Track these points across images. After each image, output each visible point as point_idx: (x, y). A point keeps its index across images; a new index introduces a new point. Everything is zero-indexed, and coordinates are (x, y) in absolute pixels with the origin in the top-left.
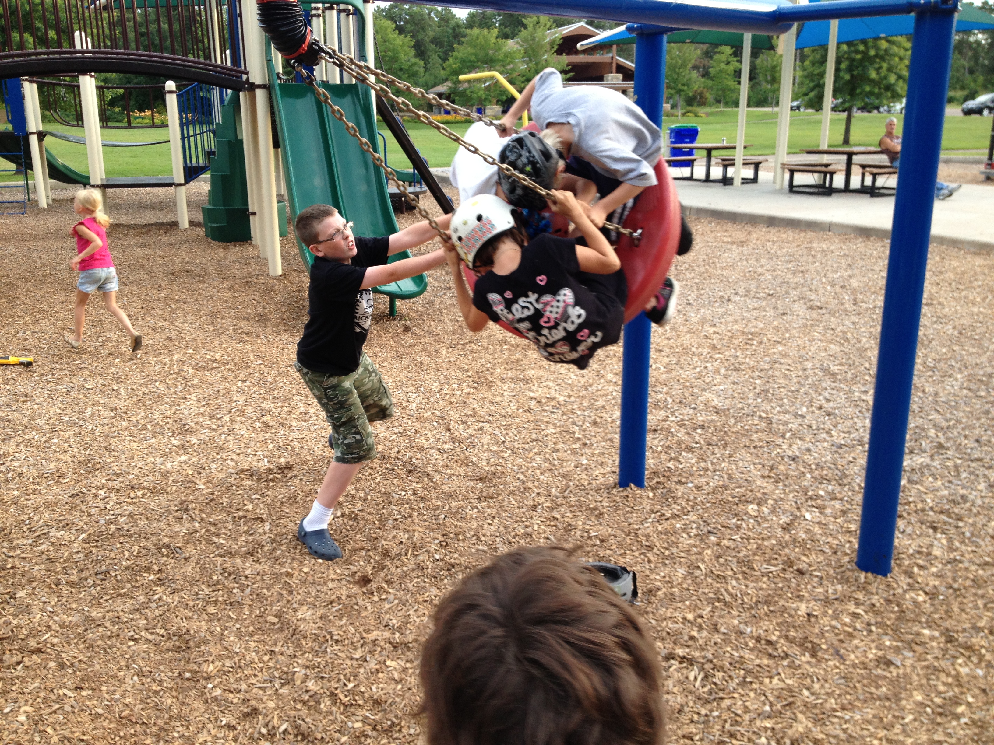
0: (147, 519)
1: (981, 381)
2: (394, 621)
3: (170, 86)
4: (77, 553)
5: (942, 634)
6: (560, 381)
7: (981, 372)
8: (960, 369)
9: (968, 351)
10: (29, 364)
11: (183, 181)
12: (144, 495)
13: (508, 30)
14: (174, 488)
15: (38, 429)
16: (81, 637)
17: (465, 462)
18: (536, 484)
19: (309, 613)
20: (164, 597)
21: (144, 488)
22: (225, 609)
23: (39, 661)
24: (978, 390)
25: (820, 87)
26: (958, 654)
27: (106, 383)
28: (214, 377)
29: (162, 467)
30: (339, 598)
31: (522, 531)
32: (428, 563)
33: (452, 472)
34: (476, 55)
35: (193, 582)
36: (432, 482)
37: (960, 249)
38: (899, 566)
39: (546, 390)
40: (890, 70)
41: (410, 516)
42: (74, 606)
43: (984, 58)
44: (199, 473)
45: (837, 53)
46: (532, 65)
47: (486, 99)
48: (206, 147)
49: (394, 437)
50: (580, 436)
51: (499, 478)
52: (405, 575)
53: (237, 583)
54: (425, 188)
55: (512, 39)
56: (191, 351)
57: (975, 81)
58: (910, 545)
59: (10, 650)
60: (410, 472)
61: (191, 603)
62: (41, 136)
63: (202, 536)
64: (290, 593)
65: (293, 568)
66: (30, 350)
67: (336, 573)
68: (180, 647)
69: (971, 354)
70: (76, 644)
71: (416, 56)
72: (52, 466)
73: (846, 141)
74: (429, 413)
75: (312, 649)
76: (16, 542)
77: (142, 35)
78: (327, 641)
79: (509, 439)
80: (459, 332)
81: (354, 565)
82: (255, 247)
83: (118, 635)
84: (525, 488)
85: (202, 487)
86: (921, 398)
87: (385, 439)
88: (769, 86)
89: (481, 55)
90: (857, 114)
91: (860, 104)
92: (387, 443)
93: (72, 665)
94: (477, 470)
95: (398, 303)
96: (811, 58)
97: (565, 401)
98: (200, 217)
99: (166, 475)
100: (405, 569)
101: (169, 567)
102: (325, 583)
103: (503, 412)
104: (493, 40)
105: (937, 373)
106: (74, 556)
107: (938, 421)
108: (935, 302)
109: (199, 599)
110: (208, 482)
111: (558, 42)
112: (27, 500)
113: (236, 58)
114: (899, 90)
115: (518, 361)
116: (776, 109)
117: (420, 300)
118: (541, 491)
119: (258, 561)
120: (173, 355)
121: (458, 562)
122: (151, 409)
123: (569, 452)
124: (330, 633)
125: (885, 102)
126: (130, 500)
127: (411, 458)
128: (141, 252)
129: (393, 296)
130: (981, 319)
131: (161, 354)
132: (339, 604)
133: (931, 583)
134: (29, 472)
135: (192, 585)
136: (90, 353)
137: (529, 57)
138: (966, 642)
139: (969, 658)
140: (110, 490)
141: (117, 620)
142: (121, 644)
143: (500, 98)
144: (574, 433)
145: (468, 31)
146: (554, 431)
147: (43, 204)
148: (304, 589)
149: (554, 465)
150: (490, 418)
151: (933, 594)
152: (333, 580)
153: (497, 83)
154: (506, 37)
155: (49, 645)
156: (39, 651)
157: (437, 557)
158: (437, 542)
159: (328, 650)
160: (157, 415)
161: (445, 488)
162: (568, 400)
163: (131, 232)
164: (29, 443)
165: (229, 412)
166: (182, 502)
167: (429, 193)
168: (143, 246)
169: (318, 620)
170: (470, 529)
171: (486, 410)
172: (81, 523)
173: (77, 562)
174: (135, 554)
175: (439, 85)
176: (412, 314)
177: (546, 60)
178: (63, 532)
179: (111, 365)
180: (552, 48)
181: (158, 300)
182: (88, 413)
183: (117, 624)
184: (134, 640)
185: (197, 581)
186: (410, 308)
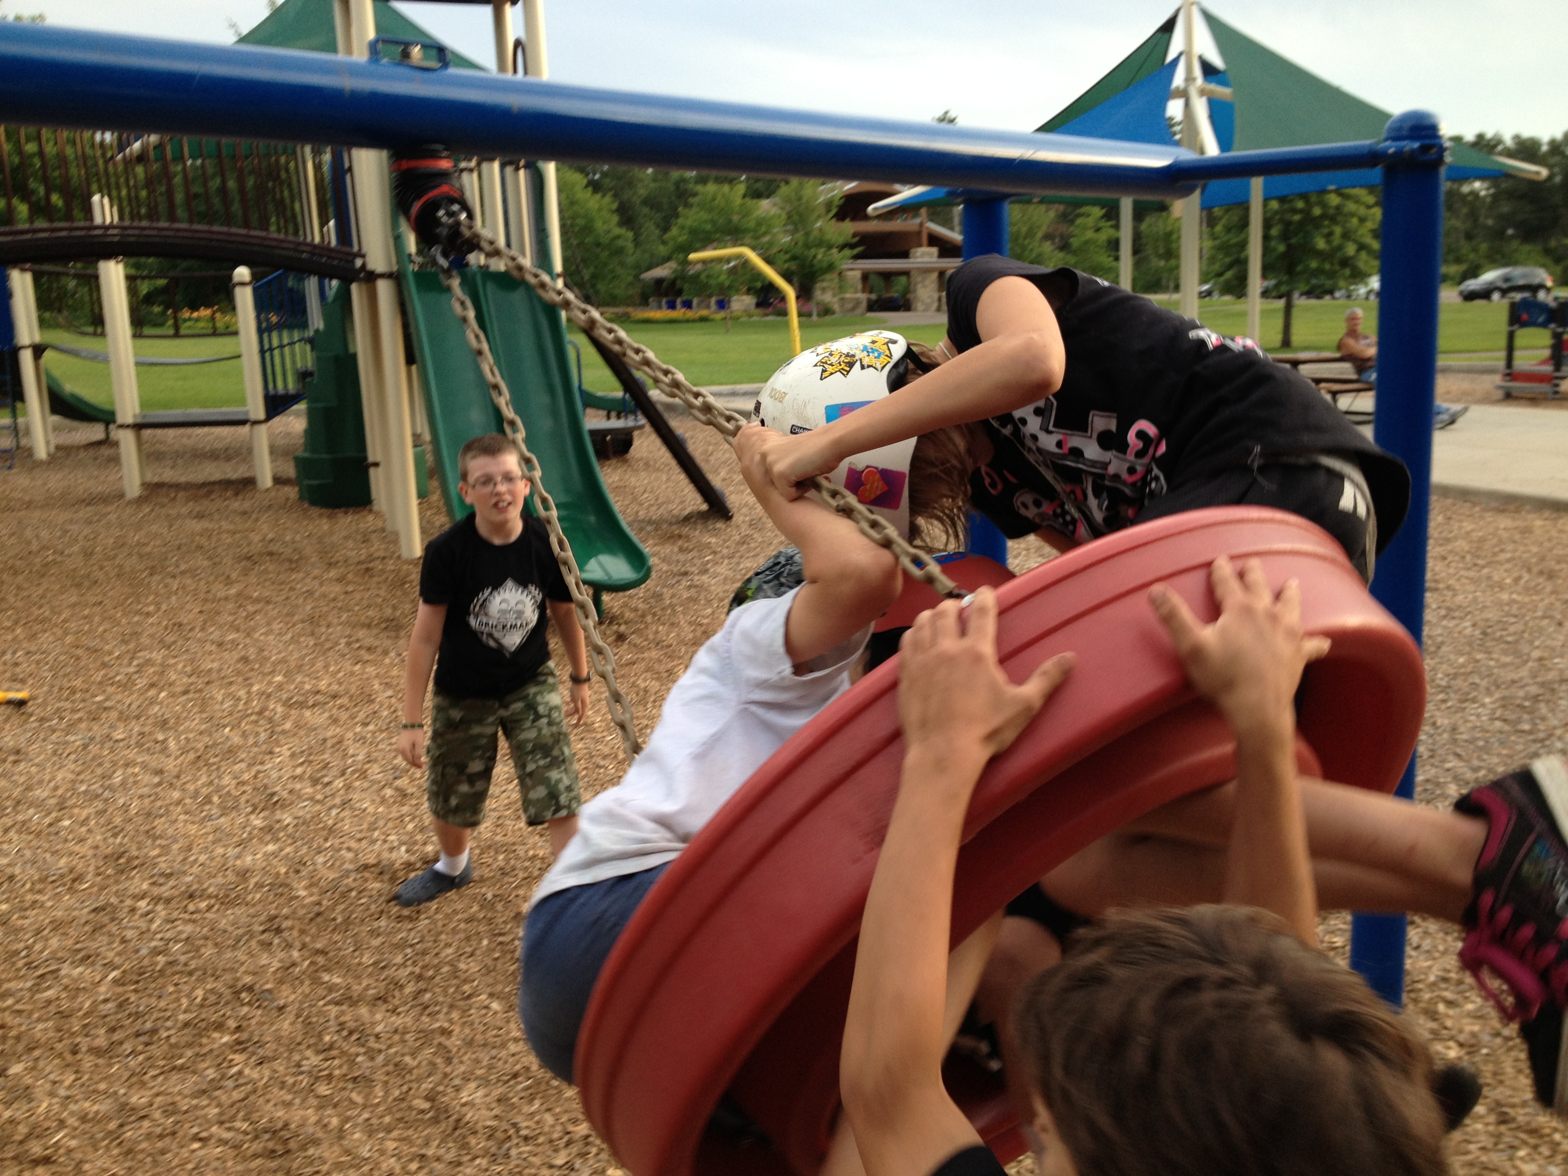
0: (216, 945)
1: (1521, 707)
3: (241, 275)
4: (106, 1001)
5: (1491, 1110)
7: (1521, 693)
8: (1488, 689)
9: (1497, 660)
10: (21, 703)
11: (262, 415)
12: (210, 908)
13: (760, 185)
14: (258, 896)
15: (38, 804)
16: (115, 1136)
19: (480, 1093)
20: (247, 1071)
21: (209, 897)
22: (344, 1089)
24: (1519, 721)
25: (1241, 264)
26: (1516, 1143)
27: (146, 730)
28: (315, 718)
29: (238, 862)
34: (713, 222)
35: (293, 1046)
37: (1474, 504)
38: (1416, 1001)
40: (1346, 236)
42: (102, 1086)
43: (1487, 217)
44: (297, 872)
45: (1265, 212)
46: (799, 236)
47: (730, 287)
48: (299, 365)
53: (363, 1046)
54: (642, 421)
55: (768, 197)
56: (279, 678)
57: (1475, 250)
58: (1430, 967)
61: (290, 1080)
62: (38, 351)
63: (304, 973)
64: (449, 1061)
65: (451, 1021)
66: (23, 681)
68: (273, 1151)
69: (1504, 665)
70: (107, 1148)
71: (621, 224)
72: (63, 862)
73: (1286, 343)
75: (487, 1152)
77: (196, 196)
78: (510, 1137)
82: (378, 514)
83: (174, 1133)
85: (302, 893)
86: (1431, 736)
88: (1162, 263)
89: (721, 221)
90: (1300, 302)
91: (1304, 288)
95: (606, 597)
96: (1224, 221)
98: (290, 470)
99: (244, 874)
101: (253, 1022)
104: (738, 201)
105: (1452, 695)
106: (102, 1007)
107: (1460, 771)
108: (1441, 586)
109: (302, 1073)
110: (311, 885)
111: (837, 202)
113: (344, 232)
114: (1361, 265)
116: (1175, 297)
117: (639, 592)
119: (393, 1011)
120: (251, 685)
122: (218, 769)
124: (514, 1125)
125: (1342, 283)
126: (187, 916)
128: (197, 526)
129: (598, 587)
130: (1514, 610)
131: (231, 683)
133: (1468, 1028)
134: (26, 874)
135: (291, 1051)
136: (119, 684)
137: (795, 225)
138: (1528, 1123)
139: (1535, 1147)
140: (156, 900)
141: (170, 1110)
142: (181, 1147)
143: (752, 284)
145: (699, 188)
147: (41, 452)
148: (469, 1055)
151: (1472, 1046)
153: (746, 264)
154: (757, 195)
159: (513, 1153)
160: (227, 780)
163: (181, 494)
164: (23, 827)
165: (343, 773)
166: (272, 919)
167: (648, 428)
168: (200, 516)
169: (494, 1105)
172: (111, 955)
173: (105, 1016)
174: (198, 1000)
175: (657, 265)
176: (628, 615)
177: (820, 229)
178: (80, 969)
179: (153, 702)
180: (829, 211)
181: (226, 599)
182: (117, 778)
183: (173, 1113)
184: (201, 1140)
185: (299, 1044)
186: (625, 605)
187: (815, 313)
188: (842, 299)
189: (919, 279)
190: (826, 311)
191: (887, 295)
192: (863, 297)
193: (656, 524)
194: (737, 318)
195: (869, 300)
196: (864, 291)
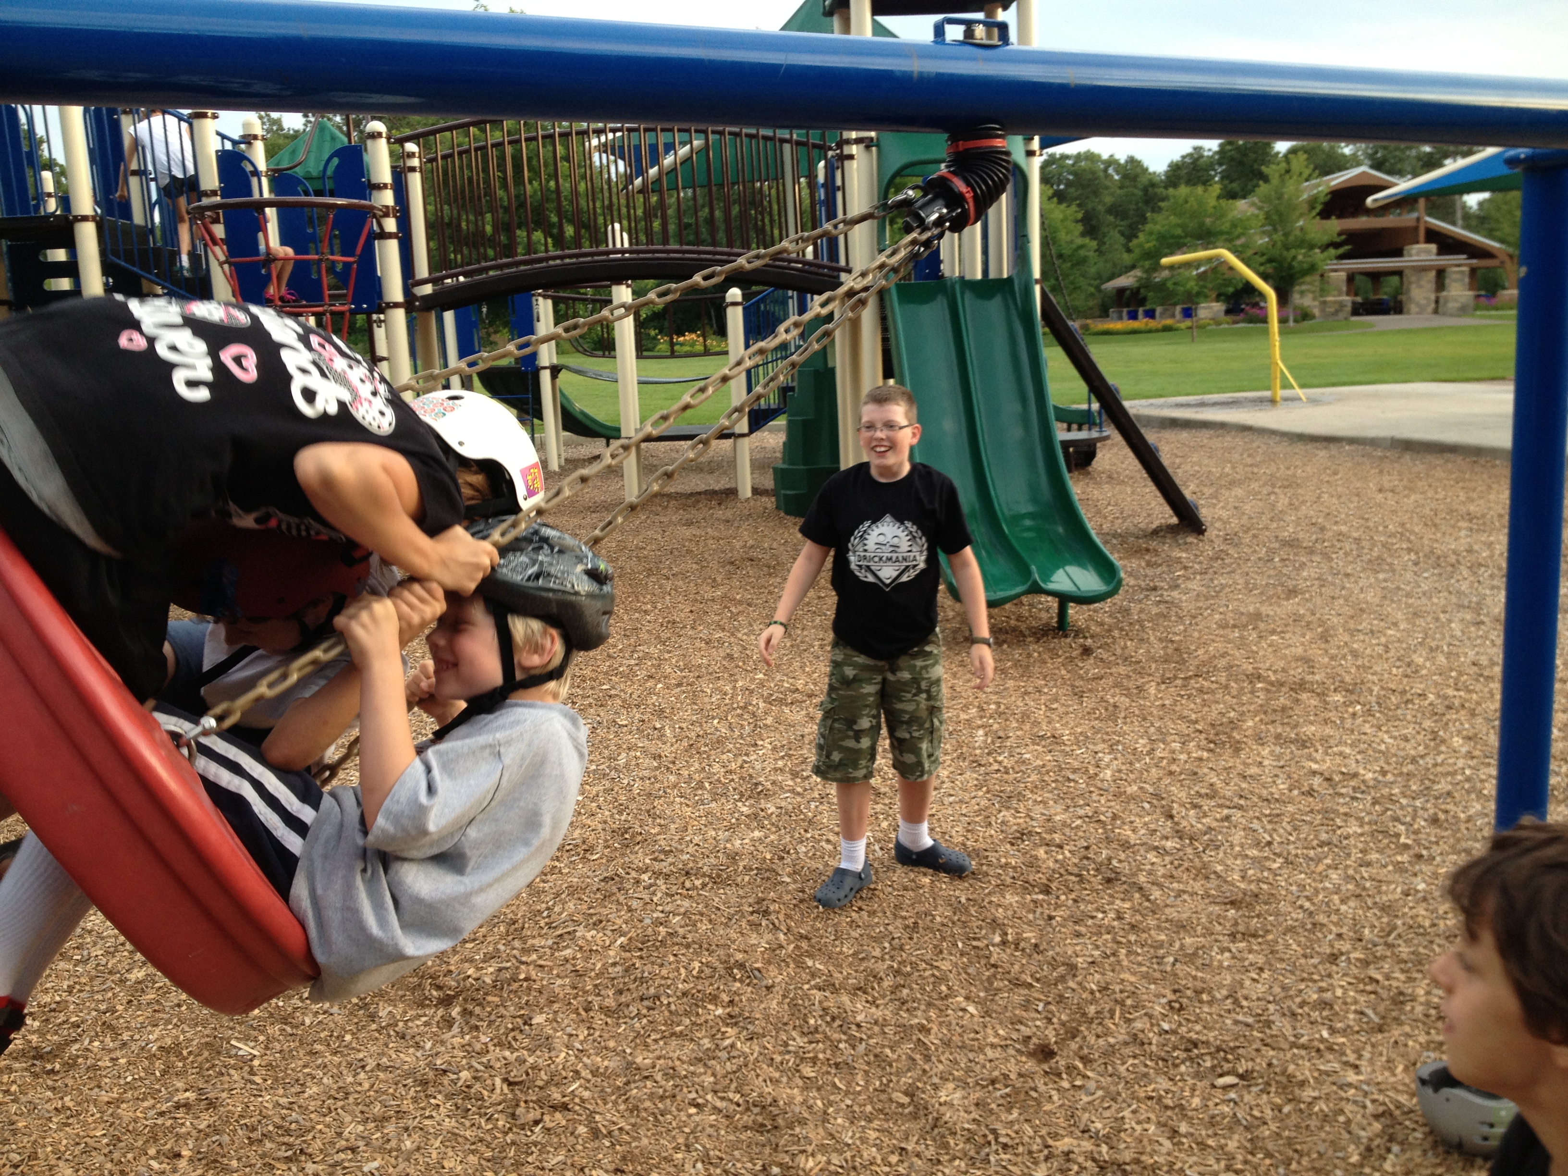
0: (710, 921)
2: (1099, 1125)
3: (734, 295)
4: (614, 964)
6: (1363, 746)
11: (746, 430)
12: (704, 885)
13: (1235, 186)
14: (747, 878)
16: (622, 1092)
17: (1204, 873)
18: (1334, 918)
19: (958, 1094)
20: (739, 1044)
21: (704, 875)
22: (828, 1073)
23: (564, 1123)
27: (645, 717)
29: (728, 845)
30: (1006, 1076)
31: (1315, 996)
32: (1151, 1035)
33: (1182, 887)
34: (1183, 226)
35: (781, 1026)
36: (1148, 900)
39: (1338, 760)
41: (1114, 954)
42: (612, 1044)
44: (781, 858)
46: (1278, 237)
47: (1198, 294)
49: (1079, 822)
50: (1409, 842)
51: (1266, 903)
52: (1110, 1052)
53: (845, 1033)
54: (1110, 431)
55: (1244, 198)
56: (761, 676)
59: (526, 1102)
60: (1109, 881)
61: (778, 1058)
62: (555, 371)
63: (790, 956)
64: (927, 1058)
65: (929, 1019)
67: (997, 1035)
68: (763, 1125)
70: (615, 1103)
71: (1083, 235)
74: (1135, 788)
75: (965, 1155)
76: (530, 942)
77: (687, 226)
78: (989, 1143)
79: (1278, 839)
80: (1176, 658)
81: (1026, 1026)
83: (674, 1096)
84: (1314, 924)
85: (788, 880)
87: (1064, 824)
89: (1192, 225)
92: (1067, 831)
93: (610, 1133)
94: (1225, 887)
95: (1072, 610)
97: (1375, 779)
98: (768, 482)
99: (733, 857)
100: (1112, 1040)
101: (744, 998)
102: (981, 1049)
103: (1265, 793)
104: (1212, 202)
106: (610, 970)
109: (789, 1052)
110: (795, 872)
111: (1322, 199)
112: (544, 881)
115: (1284, 709)
117: (1106, 605)
118: (1344, 930)
119: (873, 1003)
120: (736, 681)
121: (1204, 1038)
122: (708, 758)
123: (1390, 868)
124: (994, 1132)
126: (685, 892)
127: (1109, 859)
128: (686, 532)
129: (1064, 599)
131: (719, 678)
132: (1006, 1086)
135: (778, 1031)
137: (1274, 226)
140: (657, 874)
141: (671, 1073)
142: (679, 1110)
143: (1223, 290)
144: (1398, 835)
145: (1171, 191)
146: (1359, 831)
147: (554, 465)
148: (947, 1055)
149: (1364, 889)
150: (1242, 802)
152: (993, 1046)
153: (1218, 267)
154: (1233, 196)
155: (577, 1100)
156: (565, 1107)
157: (1166, 1026)
158: (1164, 1001)
159: (992, 1159)
160: (716, 768)
161: (1171, 913)
162: (1380, 778)
163: (673, 503)
166: (760, 901)
167: (1118, 439)
168: (689, 524)
169: (972, 1108)
170: (1221, 986)
171: (1232, 787)
172: (619, 921)
173: (613, 979)
174: (695, 973)
175: (1120, 275)
176: (1094, 628)
177: (1302, 229)
178: (594, 932)
179: (651, 692)
180: (1313, 208)
181: (713, 600)
182: (622, 760)
183: (672, 1078)
184: (697, 1106)
185: (786, 1024)
186: (1091, 618)
187: (1291, 318)
188: (1325, 302)
189: (1413, 279)
190: (1305, 316)
191: (1372, 297)
192: (1347, 300)
193: (1122, 537)
194: (1202, 327)
195: (1354, 303)
196: (1348, 294)
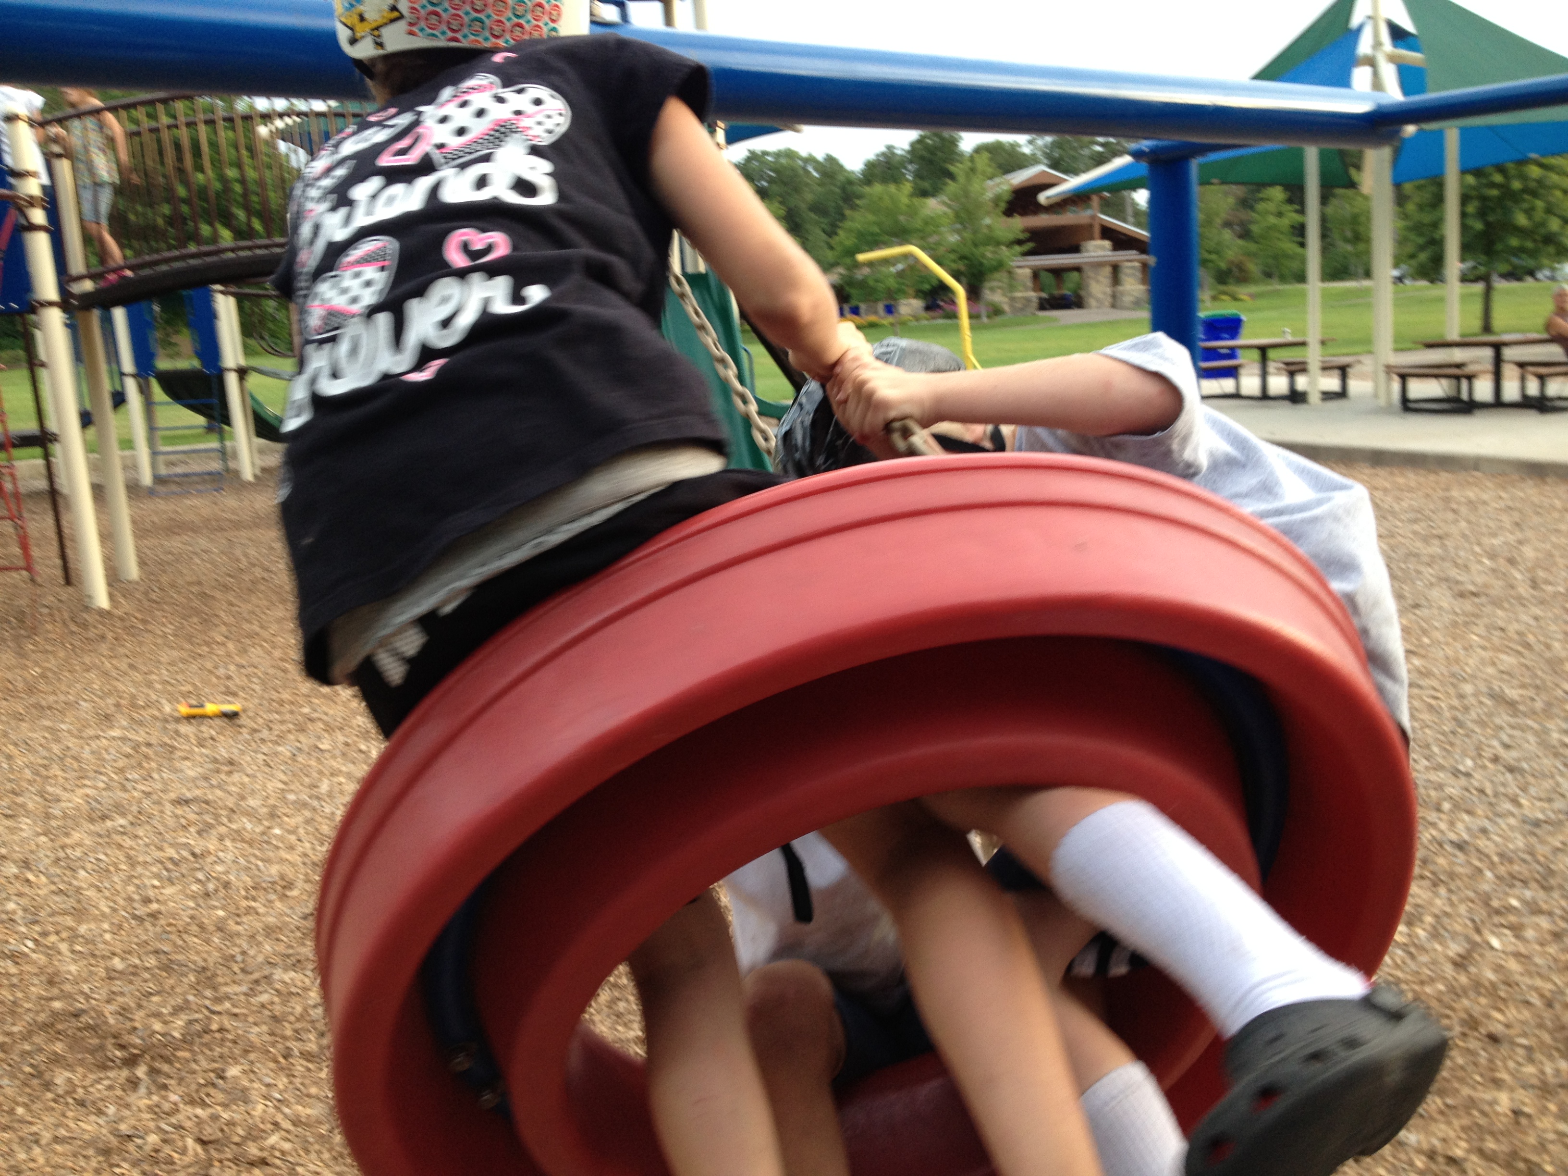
10: (234, 715)
13: (926, 185)
25: (1437, 243)
34: (878, 224)
40: (1548, 211)
45: (1461, 188)
46: (967, 235)
47: (898, 291)
55: (933, 195)
59: (220, 1161)
66: (234, 694)
72: (274, 869)
73: (1487, 327)
76: (223, 989)
90: (1501, 285)
91: (1503, 268)
96: (1416, 199)
104: (905, 200)
114: (1566, 241)
125: (1545, 262)
137: (962, 223)
143: (921, 287)
145: (867, 189)
147: (248, 473)
153: (914, 265)
154: (925, 194)
156: (263, 1162)
177: (989, 227)
180: (997, 207)
187: (982, 314)
188: (1013, 298)
189: (1091, 274)
190: (996, 311)
191: (1056, 292)
192: (1034, 295)
194: (903, 324)
195: (1041, 299)
196: (1035, 290)
